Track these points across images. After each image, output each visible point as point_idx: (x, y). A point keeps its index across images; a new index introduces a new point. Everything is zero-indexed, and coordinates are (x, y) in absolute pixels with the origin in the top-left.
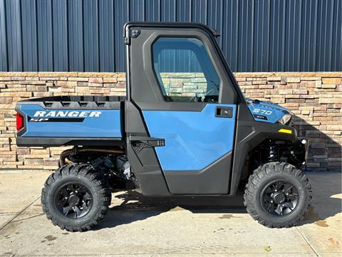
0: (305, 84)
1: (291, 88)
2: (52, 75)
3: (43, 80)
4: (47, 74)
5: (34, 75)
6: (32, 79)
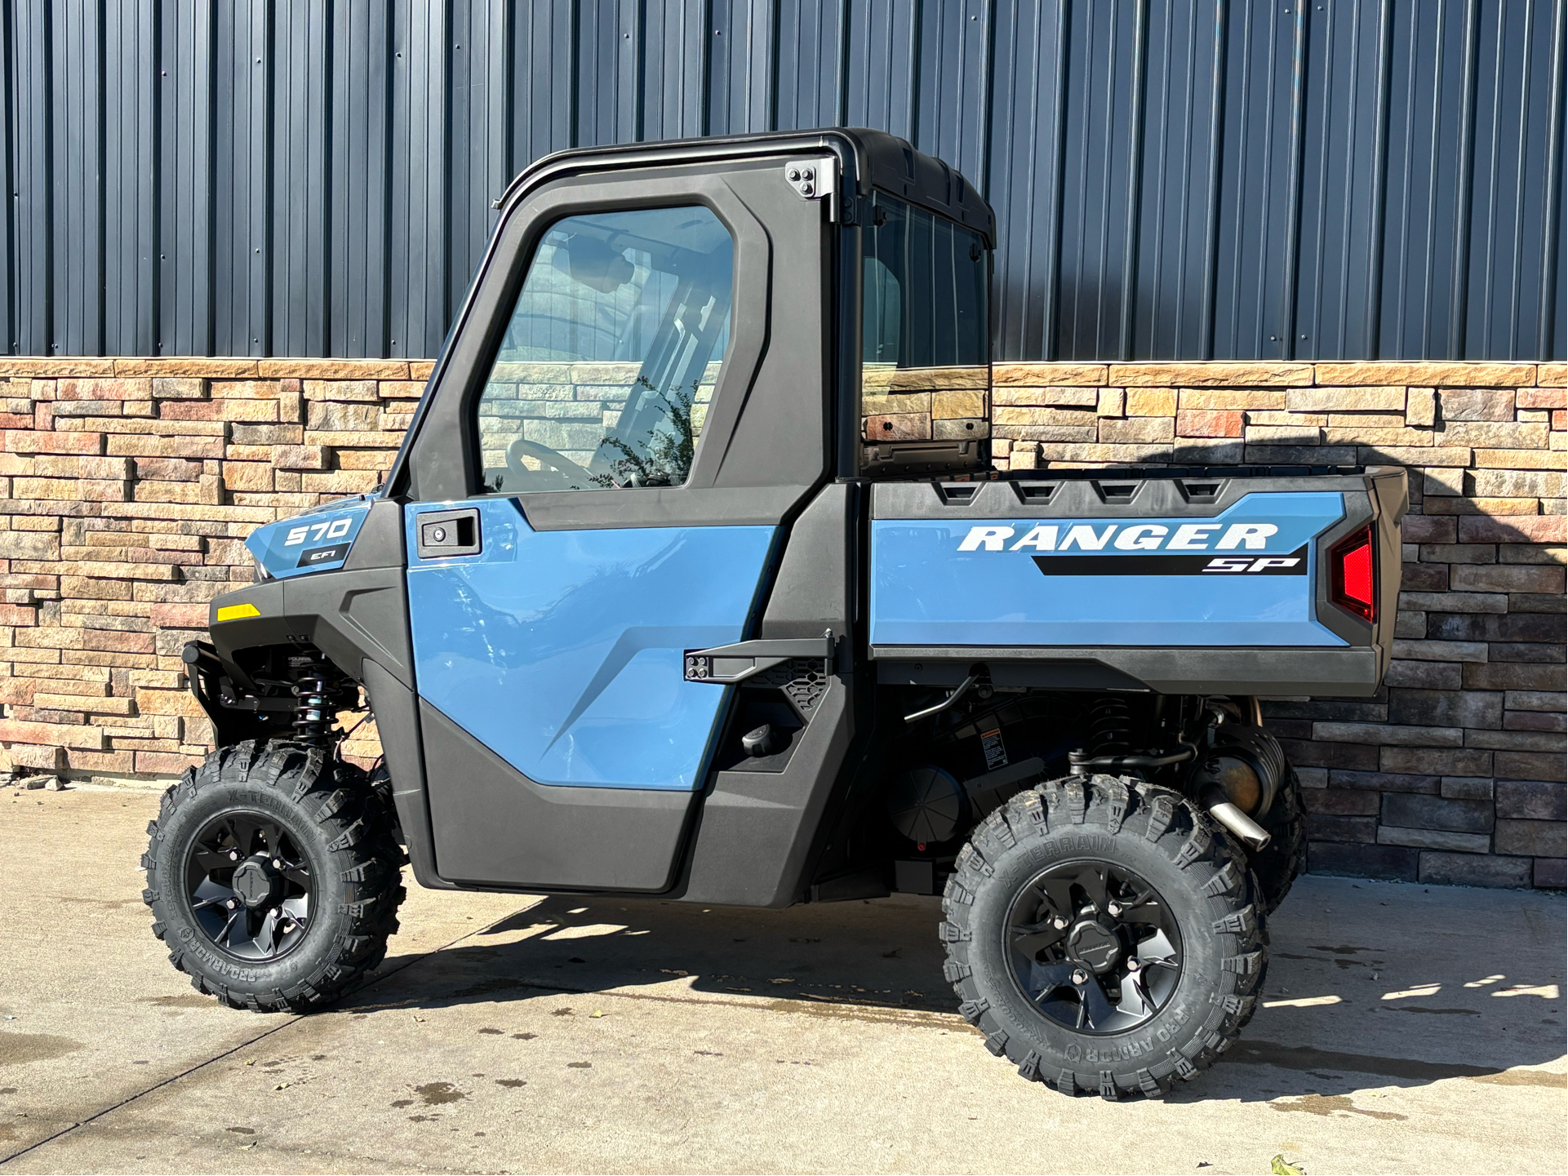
2: (628, 375)
3: (592, 398)
4: (607, 371)
5: (556, 377)
6: (547, 395)
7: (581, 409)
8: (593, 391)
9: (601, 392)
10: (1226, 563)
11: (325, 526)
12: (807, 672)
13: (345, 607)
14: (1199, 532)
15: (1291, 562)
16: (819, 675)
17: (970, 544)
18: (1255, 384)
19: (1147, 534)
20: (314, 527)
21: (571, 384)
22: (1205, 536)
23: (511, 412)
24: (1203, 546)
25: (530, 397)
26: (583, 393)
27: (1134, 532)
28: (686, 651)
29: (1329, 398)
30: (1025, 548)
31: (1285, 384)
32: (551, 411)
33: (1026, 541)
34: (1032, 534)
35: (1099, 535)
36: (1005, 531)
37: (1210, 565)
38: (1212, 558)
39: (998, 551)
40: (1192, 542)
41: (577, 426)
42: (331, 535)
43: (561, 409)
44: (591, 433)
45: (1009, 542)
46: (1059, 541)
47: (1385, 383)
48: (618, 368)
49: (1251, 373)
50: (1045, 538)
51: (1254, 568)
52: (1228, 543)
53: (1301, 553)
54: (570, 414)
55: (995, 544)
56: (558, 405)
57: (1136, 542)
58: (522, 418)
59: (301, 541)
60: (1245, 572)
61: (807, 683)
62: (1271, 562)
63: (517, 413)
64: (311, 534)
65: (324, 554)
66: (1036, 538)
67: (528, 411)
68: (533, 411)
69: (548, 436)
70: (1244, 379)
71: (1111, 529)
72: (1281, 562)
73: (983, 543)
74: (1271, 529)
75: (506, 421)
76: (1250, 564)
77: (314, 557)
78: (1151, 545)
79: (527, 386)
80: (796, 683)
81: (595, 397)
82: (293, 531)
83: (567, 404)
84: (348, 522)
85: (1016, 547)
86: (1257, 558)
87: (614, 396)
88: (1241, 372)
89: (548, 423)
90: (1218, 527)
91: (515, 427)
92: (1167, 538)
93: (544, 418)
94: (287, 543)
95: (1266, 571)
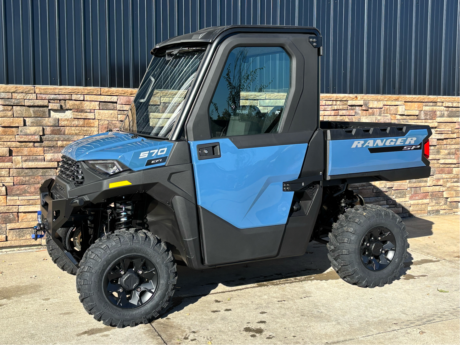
0: (387, 110)
1: (373, 114)
2: (60, 91)
3: (44, 99)
4: (51, 89)
5: (29, 91)
6: (25, 97)
7: (40, 103)
8: (44, 96)
9: (47, 97)
10: (407, 147)
11: (156, 151)
12: (312, 185)
13: (169, 179)
14: (402, 140)
15: (419, 147)
16: (315, 186)
17: (354, 146)
18: (252, 98)
19: (392, 141)
20: (151, 152)
21: (35, 93)
22: (403, 141)
23: (10, 103)
24: (403, 144)
25: (18, 98)
26: (40, 96)
27: (389, 141)
28: (283, 183)
29: (269, 103)
30: (367, 146)
31: (259, 99)
32: (27, 103)
33: (366, 144)
34: (368, 143)
35: (382, 142)
36: (362, 142)
37: (404, 148)
38: (404, 146)
39: (360, 147)
40: (401, 142)
41: (36, 109)
42: (159, 154)
43: (31, 102)
44: (43, 111)
45: (363, 145)
46: (374, 144)
47: (282, 99)
48: (56, 88)
49: (252, 95)
50: (371, 143)
51: (412, 148)
52: (407, 143)
53: (420, 144)
54: (36, 104)
55: (360, 146)
56: (30, 101)
57: (390, 143)
58: (13, 106)
59: (146, 157)
60: (410, 150)
61: (312, 188)
62: (415, 147)
63: (12, 104)
64: (150, 154)
65: (157, 161)
66: (369, 143)
67: (17, 103)
68: (19, 103)
69: (24, 112)
70: (250, 97)
71: (385, 140)
72: (417, 147)
73: (357, 145)
74: (415, 139)
75: (5, 107)
76: (411, 147)
77: (152, 162)
78: (392, 144)
79: (16, 94)
80: (309, 189)
81: (45, 98)
82: (142, 153)
83: (34, 100)
84: (166, 149)
85: (364, 146)
86: (413, 146)
87: (53, 98)
88: (249, 95)
89: (24, 107)
90: (405, 139)
91: (10, 109)
92: (396, 142)
93: (24, 106)
94: (140, 158)
95: (414, 149)
